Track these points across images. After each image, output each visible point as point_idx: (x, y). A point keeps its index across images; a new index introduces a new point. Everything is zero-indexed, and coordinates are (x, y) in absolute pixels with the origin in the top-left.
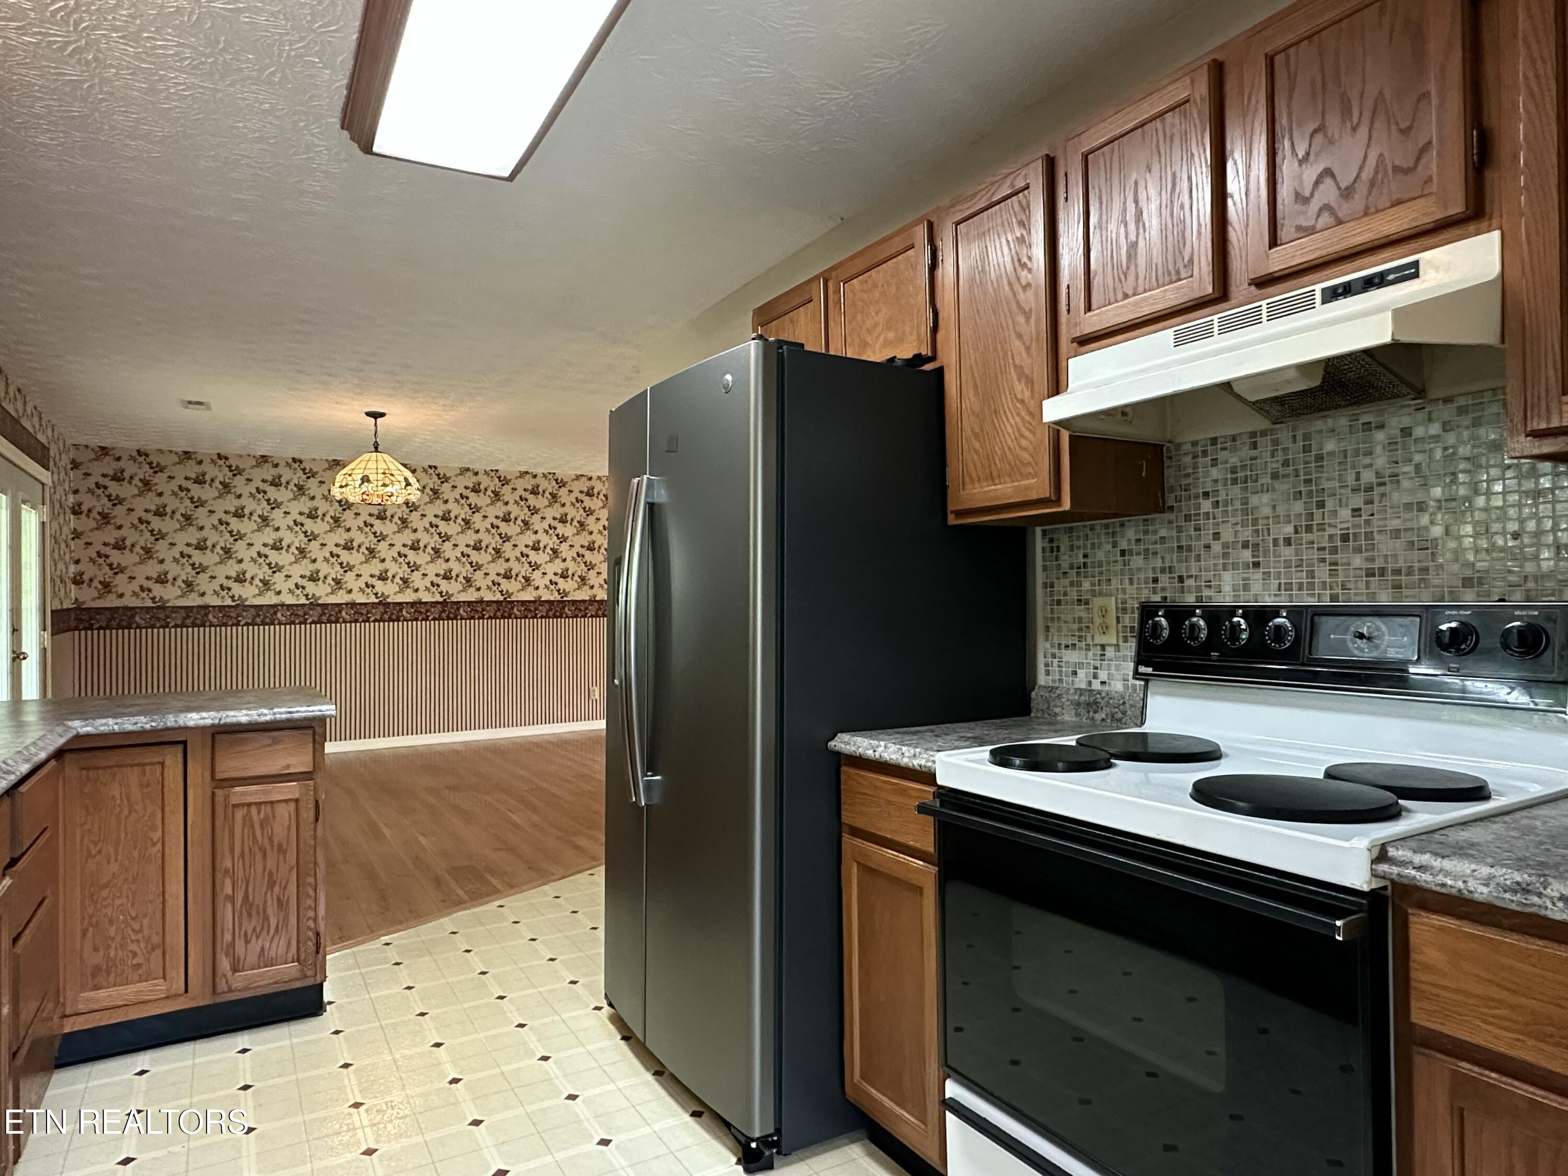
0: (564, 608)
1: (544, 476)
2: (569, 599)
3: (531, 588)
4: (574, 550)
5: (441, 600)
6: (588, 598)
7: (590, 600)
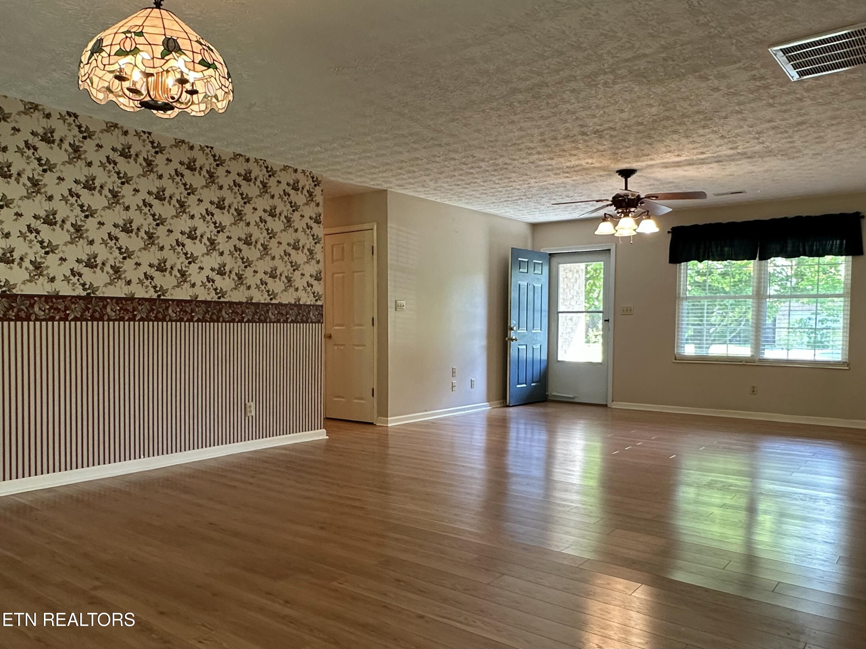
0: (220, 310)
1: (202, 149)
2: (227, 300)
3: (186, 286)
4: (232, 243)
5: (84, 294)
6: (244, 300)
7: (247, 303)
